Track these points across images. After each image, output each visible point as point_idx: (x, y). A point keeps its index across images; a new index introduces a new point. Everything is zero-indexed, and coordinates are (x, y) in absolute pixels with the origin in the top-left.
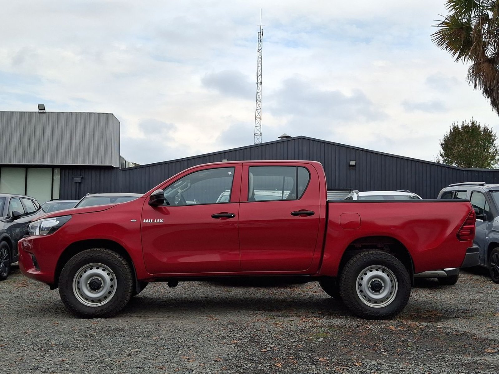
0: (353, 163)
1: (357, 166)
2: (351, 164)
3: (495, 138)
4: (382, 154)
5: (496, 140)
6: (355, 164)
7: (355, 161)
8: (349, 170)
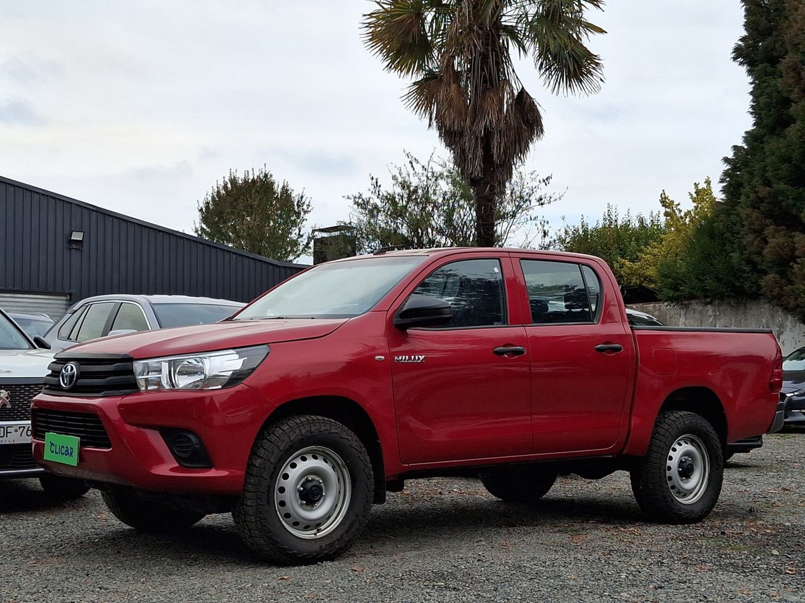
0: (77, 236)
1: (85, 244)
2: (72, 238)
3: (309, 210)
4: (135, 221)
5: (310, 212)
6: (81, 239)
7: (83, 233)
8: (68, 251)
